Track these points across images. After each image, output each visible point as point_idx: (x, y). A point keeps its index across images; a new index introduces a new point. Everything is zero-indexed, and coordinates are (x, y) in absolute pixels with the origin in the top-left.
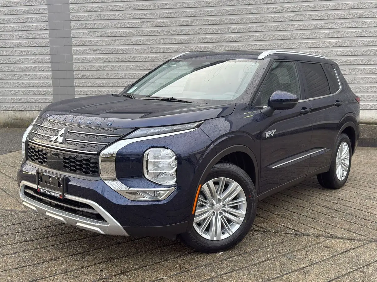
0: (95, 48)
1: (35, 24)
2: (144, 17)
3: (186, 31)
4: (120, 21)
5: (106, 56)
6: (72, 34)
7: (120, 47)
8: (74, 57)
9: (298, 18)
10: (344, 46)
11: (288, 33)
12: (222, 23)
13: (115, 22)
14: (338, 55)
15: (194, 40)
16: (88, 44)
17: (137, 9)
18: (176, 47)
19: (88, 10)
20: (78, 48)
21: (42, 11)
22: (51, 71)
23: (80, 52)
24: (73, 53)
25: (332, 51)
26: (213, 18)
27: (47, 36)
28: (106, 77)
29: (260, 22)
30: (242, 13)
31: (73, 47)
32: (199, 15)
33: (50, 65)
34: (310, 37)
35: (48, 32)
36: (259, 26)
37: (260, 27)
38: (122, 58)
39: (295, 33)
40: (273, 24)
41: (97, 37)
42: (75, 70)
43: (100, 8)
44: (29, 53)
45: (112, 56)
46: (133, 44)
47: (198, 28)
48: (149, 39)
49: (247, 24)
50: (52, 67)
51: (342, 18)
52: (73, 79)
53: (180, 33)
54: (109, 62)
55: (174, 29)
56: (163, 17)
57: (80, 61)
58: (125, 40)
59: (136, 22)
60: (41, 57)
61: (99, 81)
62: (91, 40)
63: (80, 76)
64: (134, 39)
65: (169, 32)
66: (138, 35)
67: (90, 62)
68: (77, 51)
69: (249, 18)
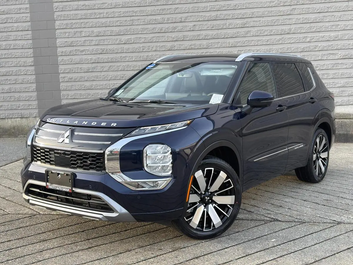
0: (82, 48)
1: (16, 25)
2: (134, 14)
3: (180, 28)
4: (109, 20)
5: (94, 57)
6: (56, 35)
7: (109, 47)
8: (60, 59)
9: (296, 12)
10: (345, 39)
11: (286, 28)
12: (217, 19)
13: (104, 20)
14: (339, 49)
15: (187, 37)
16: (75, 45)
17: (127, 6)
18: (169, 45)
19: (74, 8)
20: (64, 49)
21: (24, 11)
22: (34, 74)
23: (66, 53)
24: (59, 55)
25: (332, 45)
26: (208, 14)
27: (29, 37)
28: (94, 79)
29: (257, 17)
30: (237, 8)
31: (58, 48)
32: (193, 12)
33: (33, 68)
34: (309, 31)
35: (30, 32)
36: (256, 21)
37: (258, 22)
38: (112, 59)
39: (293, 27)
40: (270, 19)
41: (84, 37)
42: (61, 73)
43: (86, 6)
44: (10, 56)
45: (101, 56)
46: (123, 43)
47: (192, 24)
48: (141, 37)
49: (244, 19)
50: (35, 70)
51: (340, 10)
52: (59, 83)
53: (173, 31)
54: (98, 63)
55: (167, 26)
56: (155, 14)
57: (66, 63)
58: (114, 39)
59: (126, 20)
60: (23, 60)
61: (88, 84)
62: (78, 41)
63: (66, 79)
64: (124, 38)
65: (161, 29)
66: (128, 34)
67: (76, 64)
68: (63, 52)
69: (245, 13)
